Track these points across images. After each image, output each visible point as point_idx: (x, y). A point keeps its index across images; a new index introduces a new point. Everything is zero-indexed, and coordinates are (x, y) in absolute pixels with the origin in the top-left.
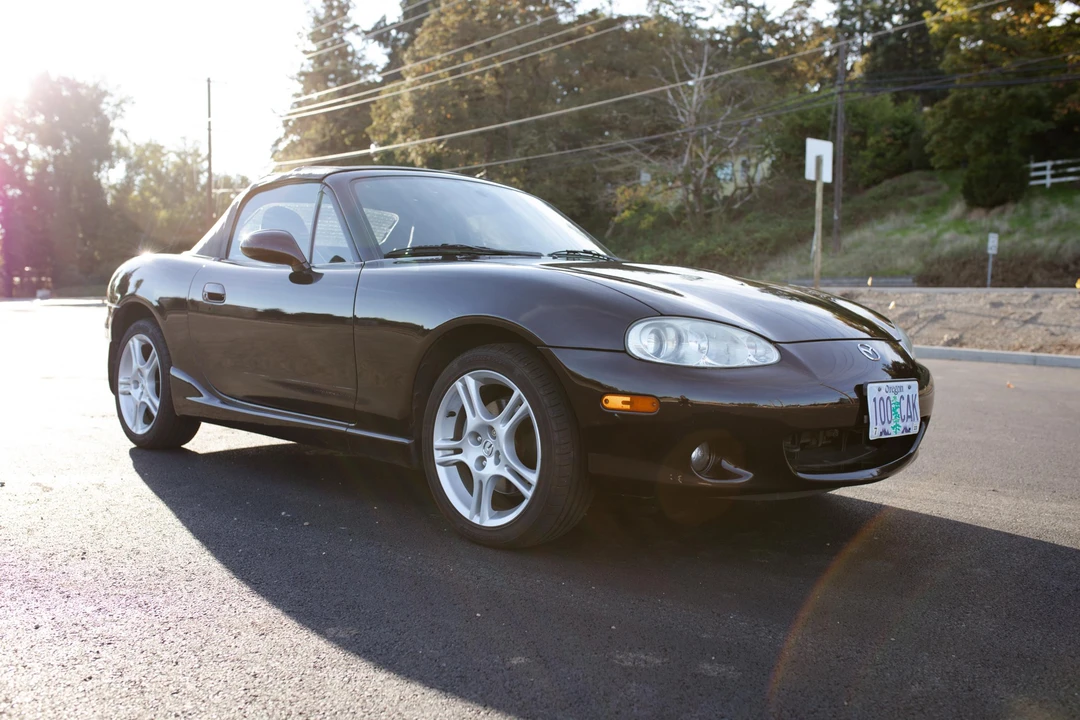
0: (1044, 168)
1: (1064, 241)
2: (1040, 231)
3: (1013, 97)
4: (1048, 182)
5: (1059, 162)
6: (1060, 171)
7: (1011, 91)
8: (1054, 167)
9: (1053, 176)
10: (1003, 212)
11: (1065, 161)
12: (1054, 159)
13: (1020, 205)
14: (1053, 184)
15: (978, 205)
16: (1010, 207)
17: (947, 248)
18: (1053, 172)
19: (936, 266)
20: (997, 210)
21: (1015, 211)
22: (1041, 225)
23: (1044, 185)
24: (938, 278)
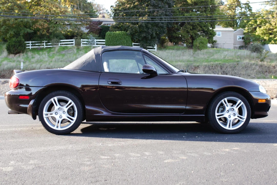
0: (29, 43)
1: (41, 65)
2: (33, 62)
3: (22, 21)
4: (30, 47)
5: (33, 42)
6: (34, 44)
7: (21, 19)
8: (32, 43)
9: (32, 46)
10: (19, 56)
11: (35, 42)
12: (32, 41)
13: (24, 54)
14: (31, 48)
15: (12, 53)
16: (22, 54)
17: (6, 67)
18: (32, 45)
19: (3, 72)
20: (18, 55)
21: (23, 55)
22: (32, 60)
23: (29, 48)
24: (4, 76)
